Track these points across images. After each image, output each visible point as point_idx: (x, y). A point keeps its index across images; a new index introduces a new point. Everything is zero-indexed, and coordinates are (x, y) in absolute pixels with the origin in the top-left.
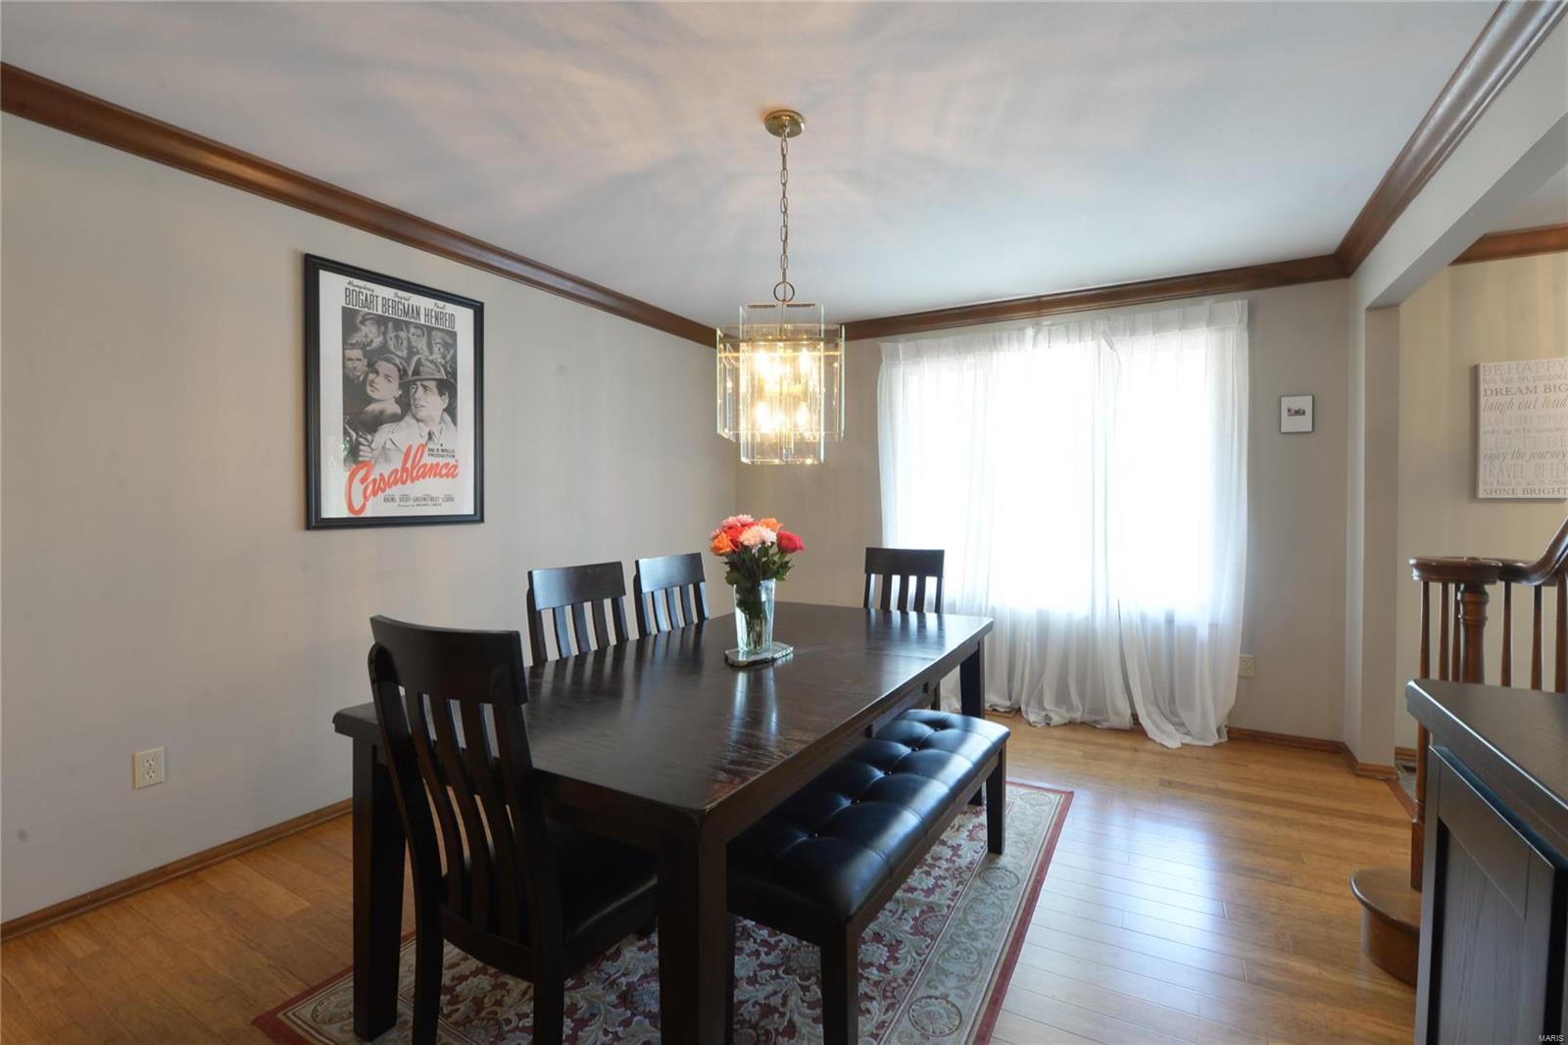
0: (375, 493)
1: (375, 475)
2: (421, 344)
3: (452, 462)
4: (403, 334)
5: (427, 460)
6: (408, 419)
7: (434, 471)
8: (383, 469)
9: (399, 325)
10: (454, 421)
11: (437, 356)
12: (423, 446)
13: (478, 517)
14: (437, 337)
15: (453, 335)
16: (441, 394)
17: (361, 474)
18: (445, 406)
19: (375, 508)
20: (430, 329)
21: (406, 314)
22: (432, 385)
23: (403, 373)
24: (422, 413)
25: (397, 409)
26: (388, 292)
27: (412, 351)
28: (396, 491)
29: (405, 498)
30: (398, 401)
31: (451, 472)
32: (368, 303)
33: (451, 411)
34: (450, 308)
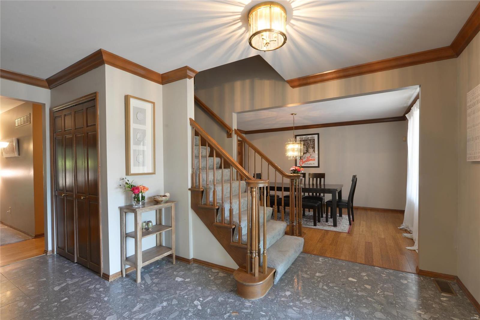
0: (303, 163)
1: (303, 161)
2: (309, 142)
3: (314, 158)
4: (307, 142)
5: (310, 158)
6: (308, 153)
7: (311, 160)
8: (304, 160)
9: (306, 140)
10: (315, 152)
11: (312, 143)
12: (310, 157)
13: (318, 167)
14: (312, 140)
15: (314, 140)
16: (312, 149)
17: (301, 161)
18: (313, 150)
19: (303, 165)
20: (311, 140)
21: (307, 138)
22: (311, 148)
23: (307, 147)
24: (310, 152)
25: (306, 152)
26: (305, 136)
27: (308, 143)
28: (306, 163)
29: (307, 164)
30: (306, 151)
31: (314, 160)
32: (302, 139)
33: (314, 151)
34: (314, 136)
